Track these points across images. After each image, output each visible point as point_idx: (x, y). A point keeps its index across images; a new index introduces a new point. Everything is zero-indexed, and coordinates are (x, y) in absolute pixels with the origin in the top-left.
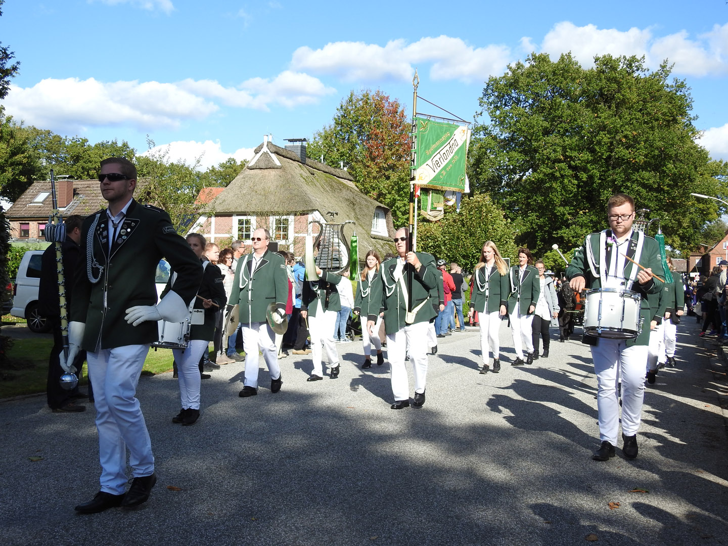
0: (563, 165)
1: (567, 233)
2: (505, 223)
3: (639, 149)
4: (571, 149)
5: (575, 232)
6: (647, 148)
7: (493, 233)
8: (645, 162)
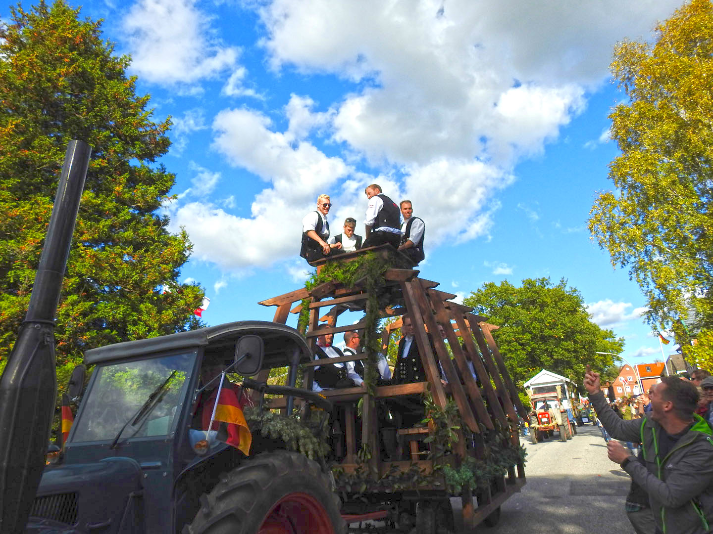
0: (515, 343)
3: (558, 329)
4: (518, 334)
6: (562, 328)
8: (564, 336)
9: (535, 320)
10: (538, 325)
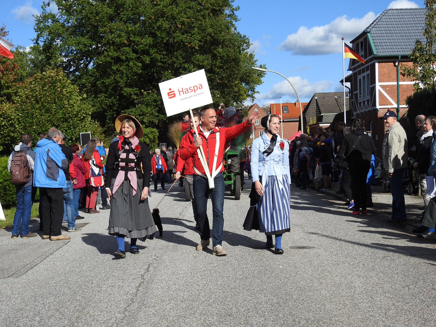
0: (127, 49)
1: (134, 111)
2: (81, 98)
3: (194, 35)
4: (134, 34)
5: (141, 111)
6: (199, 34)
7: (69, 109)
8: (199, 46)
9: (162, 16)
10: (166, 25)
